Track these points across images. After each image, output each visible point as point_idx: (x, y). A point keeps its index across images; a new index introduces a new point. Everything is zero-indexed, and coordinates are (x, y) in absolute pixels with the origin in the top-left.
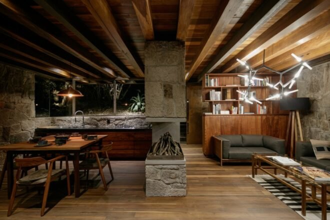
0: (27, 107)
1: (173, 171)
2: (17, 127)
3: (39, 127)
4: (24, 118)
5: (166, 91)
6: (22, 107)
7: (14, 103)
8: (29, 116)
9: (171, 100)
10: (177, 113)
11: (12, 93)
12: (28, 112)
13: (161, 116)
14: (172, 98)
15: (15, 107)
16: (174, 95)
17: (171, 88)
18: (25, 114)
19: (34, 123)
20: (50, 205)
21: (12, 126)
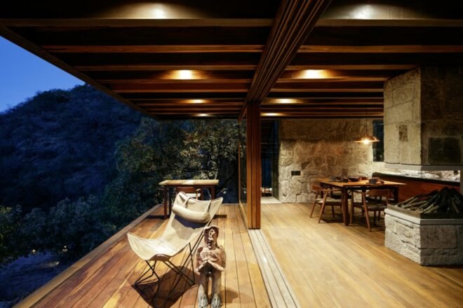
0: (364, 152)
1: (407, 228)
2: (355, 170)
3: (378, 171)
4: (360, 162)
5: (401, 133)
6: (359, 152)
7: (352, 149)
8: (366, 160)
9: (406, 143)
10: (412, 159)
11: (350, 140)
12: (365, 156)
13: (397, 162)
14: (407, 140)
15: (352, 153)
16: (409, 137)
17: (406, 130)
18: (362, 158)
19: (371, 167)
20: (328, 221)
21: (350, 168)
